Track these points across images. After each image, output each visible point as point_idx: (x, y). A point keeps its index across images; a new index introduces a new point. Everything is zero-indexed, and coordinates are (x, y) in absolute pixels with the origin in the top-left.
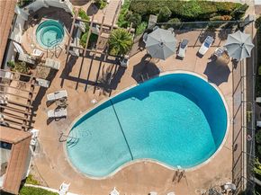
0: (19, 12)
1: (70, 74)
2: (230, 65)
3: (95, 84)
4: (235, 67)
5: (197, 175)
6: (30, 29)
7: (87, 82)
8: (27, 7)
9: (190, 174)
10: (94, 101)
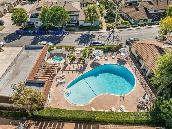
0: (48, 53)
1: (66, 69)
2: (125, 60)
3: (76, 71)
4: (127, 60)
5: (131, 96)
6: (49, 59)
7: (73, 71)
8: (50, 52)
9: (127, 96)
10: (76, 76)
